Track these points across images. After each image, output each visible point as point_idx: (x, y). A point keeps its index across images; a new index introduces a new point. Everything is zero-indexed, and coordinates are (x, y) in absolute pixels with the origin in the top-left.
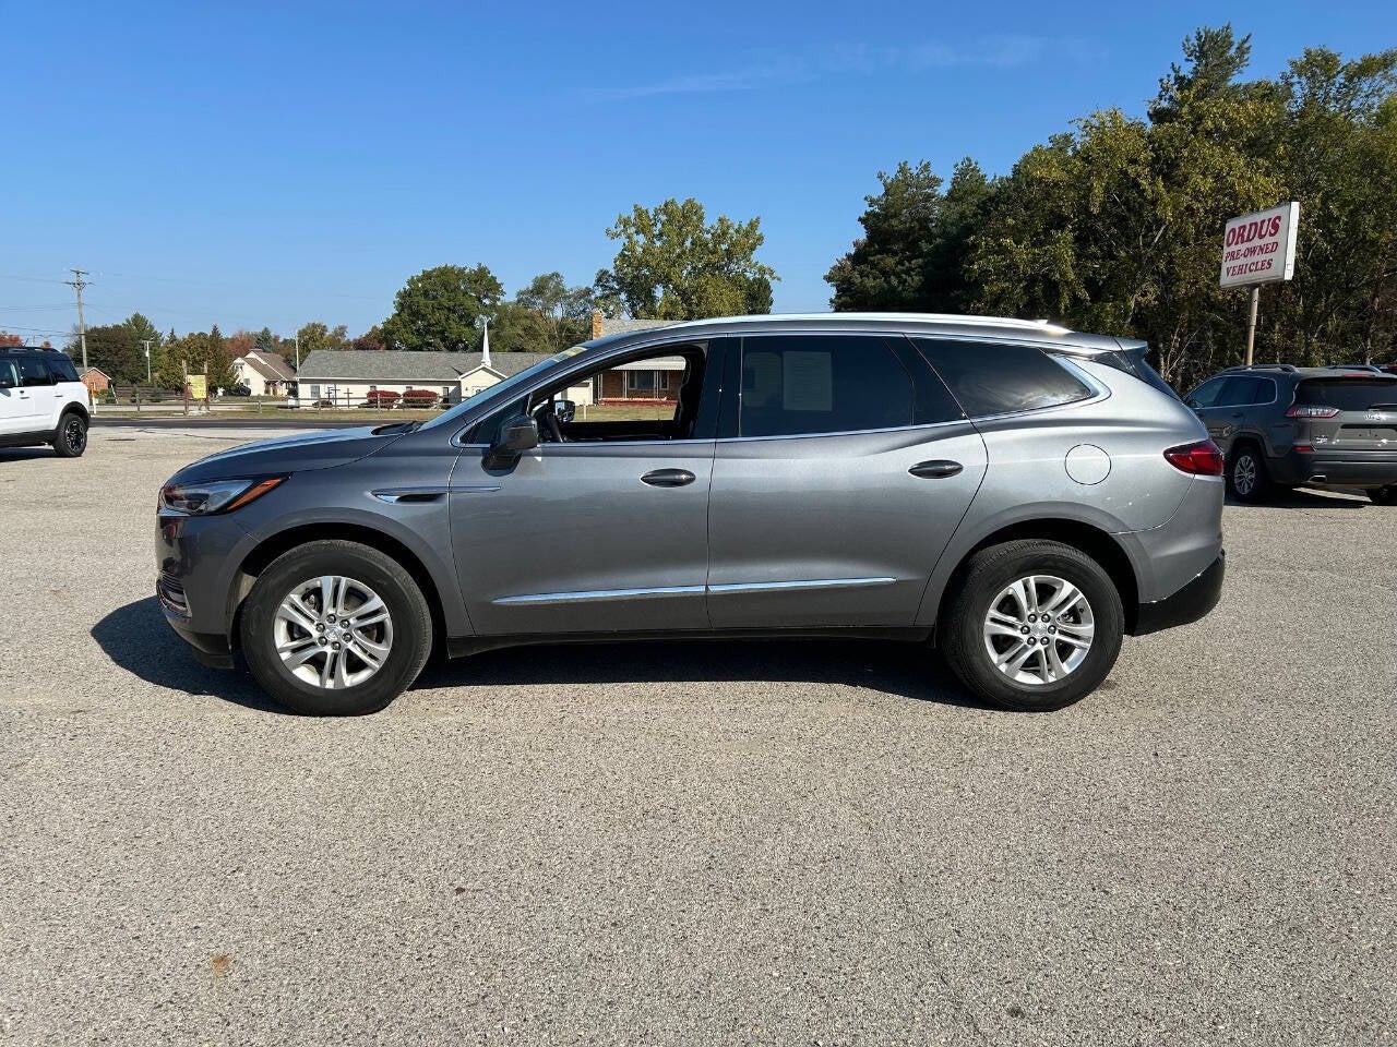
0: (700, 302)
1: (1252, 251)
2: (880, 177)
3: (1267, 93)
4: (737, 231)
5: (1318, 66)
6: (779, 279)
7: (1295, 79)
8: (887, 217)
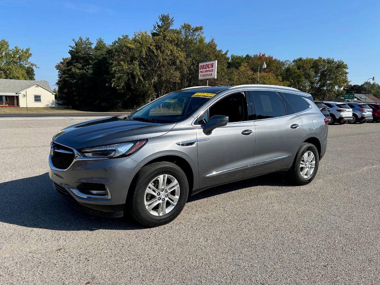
0: (10, 73)
1: (207, 71)
2: (73, 40)
3: (178, 33)
4: (22, 51)
5: (187, 27)
6: (38, 68)
7: (182, 30)
8: (77, 52)
